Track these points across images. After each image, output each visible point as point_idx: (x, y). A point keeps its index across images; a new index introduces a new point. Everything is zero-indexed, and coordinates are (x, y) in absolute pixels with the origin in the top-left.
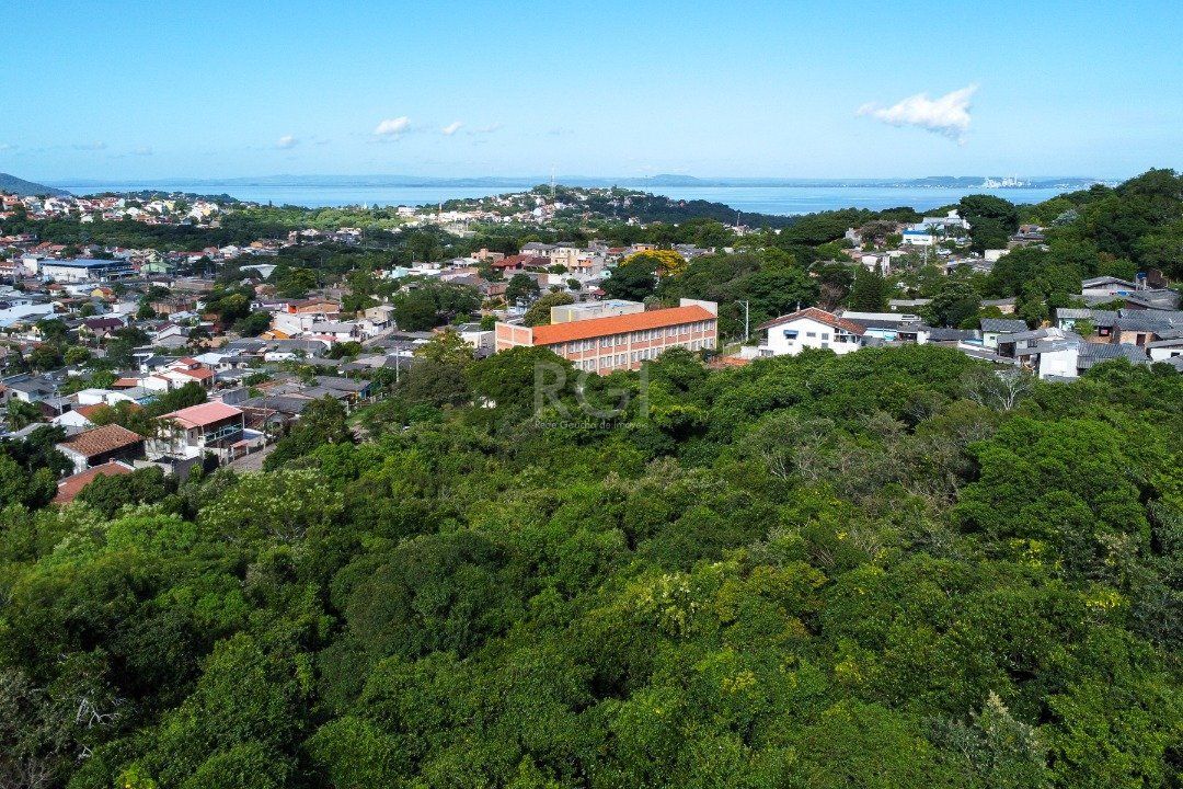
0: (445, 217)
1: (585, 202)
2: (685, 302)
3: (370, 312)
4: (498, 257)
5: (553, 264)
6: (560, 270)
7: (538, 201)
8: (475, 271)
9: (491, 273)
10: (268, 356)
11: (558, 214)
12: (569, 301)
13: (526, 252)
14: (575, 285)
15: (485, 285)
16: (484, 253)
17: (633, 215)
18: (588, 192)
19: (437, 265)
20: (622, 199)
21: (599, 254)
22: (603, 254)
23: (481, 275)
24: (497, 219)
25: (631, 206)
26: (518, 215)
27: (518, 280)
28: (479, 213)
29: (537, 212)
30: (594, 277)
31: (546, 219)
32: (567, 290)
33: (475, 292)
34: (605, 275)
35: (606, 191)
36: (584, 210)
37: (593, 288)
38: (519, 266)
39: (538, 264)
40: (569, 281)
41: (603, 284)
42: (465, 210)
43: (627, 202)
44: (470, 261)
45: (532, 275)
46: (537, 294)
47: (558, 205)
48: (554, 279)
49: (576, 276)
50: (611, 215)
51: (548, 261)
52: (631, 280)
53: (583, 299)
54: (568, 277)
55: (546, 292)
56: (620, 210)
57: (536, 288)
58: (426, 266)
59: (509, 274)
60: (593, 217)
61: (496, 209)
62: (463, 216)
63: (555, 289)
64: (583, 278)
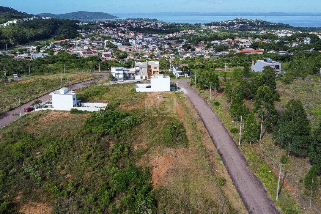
0: (213, 27)
1: (248, 24)
2: (260, 49)
3: (210, 48)
4: (231, 40)
5: (241, 42)
6: (242, 43)
7: (235, 23)
8: (227, 42)
9: (230, 43)
10: (197, 54)
11: (241, 27)
12: (244, 48)
13: (236, 39)
14: (245, 46)
15: (229, 45)
16: (228, 39)
17: (261, 27)
18: (249, 21)
19: (219, 41)
20: (258, 23)
21: (250, 40)
22: (251, 40)
23: (228, 43)
24: (225, 28)
25: (260, 25)
26: (230, 27)
27: (235, 44)
28: (220, 27)
29: (235, 26)
30: (248, 44)
31: (238, 28)
32: (244, 46)
33: (228, 46)
34: (250, 44)
35: (254, 20)
36: (247, 26)
37: (248, 46)
38: (235, 42)
39: (238, 42)
40: (244, 45)
41: (250, 46)
42: (217, 25)
43: (259, 24)
44: (226, 40)
45: (237, 44)
46: (238, 47)
47: (241, 24)
48: (241, 44)
49: (245, 44)
50: (255, 27)
51: (240, 41)
52: (254, 46)
53: (246, 48)
54: (244, 44)
55: (240, 47)
56: (257, 26)
57: (238, 46)
58: (218, 41)
59: (233, 43)
60: (250, 28)
61: (225, 25)
62: (217, 27)
63: (241, 46)
64: (246, 45)
